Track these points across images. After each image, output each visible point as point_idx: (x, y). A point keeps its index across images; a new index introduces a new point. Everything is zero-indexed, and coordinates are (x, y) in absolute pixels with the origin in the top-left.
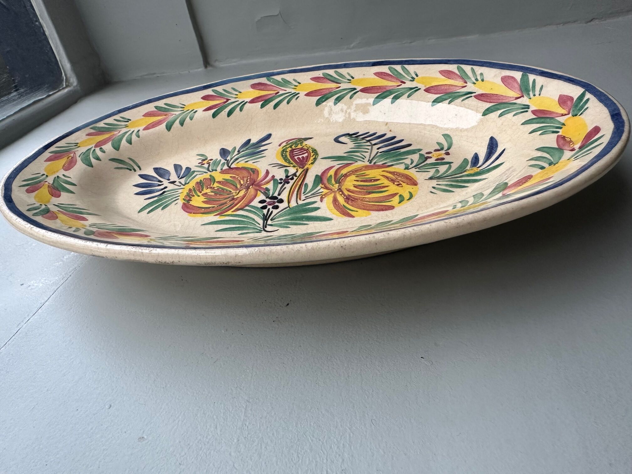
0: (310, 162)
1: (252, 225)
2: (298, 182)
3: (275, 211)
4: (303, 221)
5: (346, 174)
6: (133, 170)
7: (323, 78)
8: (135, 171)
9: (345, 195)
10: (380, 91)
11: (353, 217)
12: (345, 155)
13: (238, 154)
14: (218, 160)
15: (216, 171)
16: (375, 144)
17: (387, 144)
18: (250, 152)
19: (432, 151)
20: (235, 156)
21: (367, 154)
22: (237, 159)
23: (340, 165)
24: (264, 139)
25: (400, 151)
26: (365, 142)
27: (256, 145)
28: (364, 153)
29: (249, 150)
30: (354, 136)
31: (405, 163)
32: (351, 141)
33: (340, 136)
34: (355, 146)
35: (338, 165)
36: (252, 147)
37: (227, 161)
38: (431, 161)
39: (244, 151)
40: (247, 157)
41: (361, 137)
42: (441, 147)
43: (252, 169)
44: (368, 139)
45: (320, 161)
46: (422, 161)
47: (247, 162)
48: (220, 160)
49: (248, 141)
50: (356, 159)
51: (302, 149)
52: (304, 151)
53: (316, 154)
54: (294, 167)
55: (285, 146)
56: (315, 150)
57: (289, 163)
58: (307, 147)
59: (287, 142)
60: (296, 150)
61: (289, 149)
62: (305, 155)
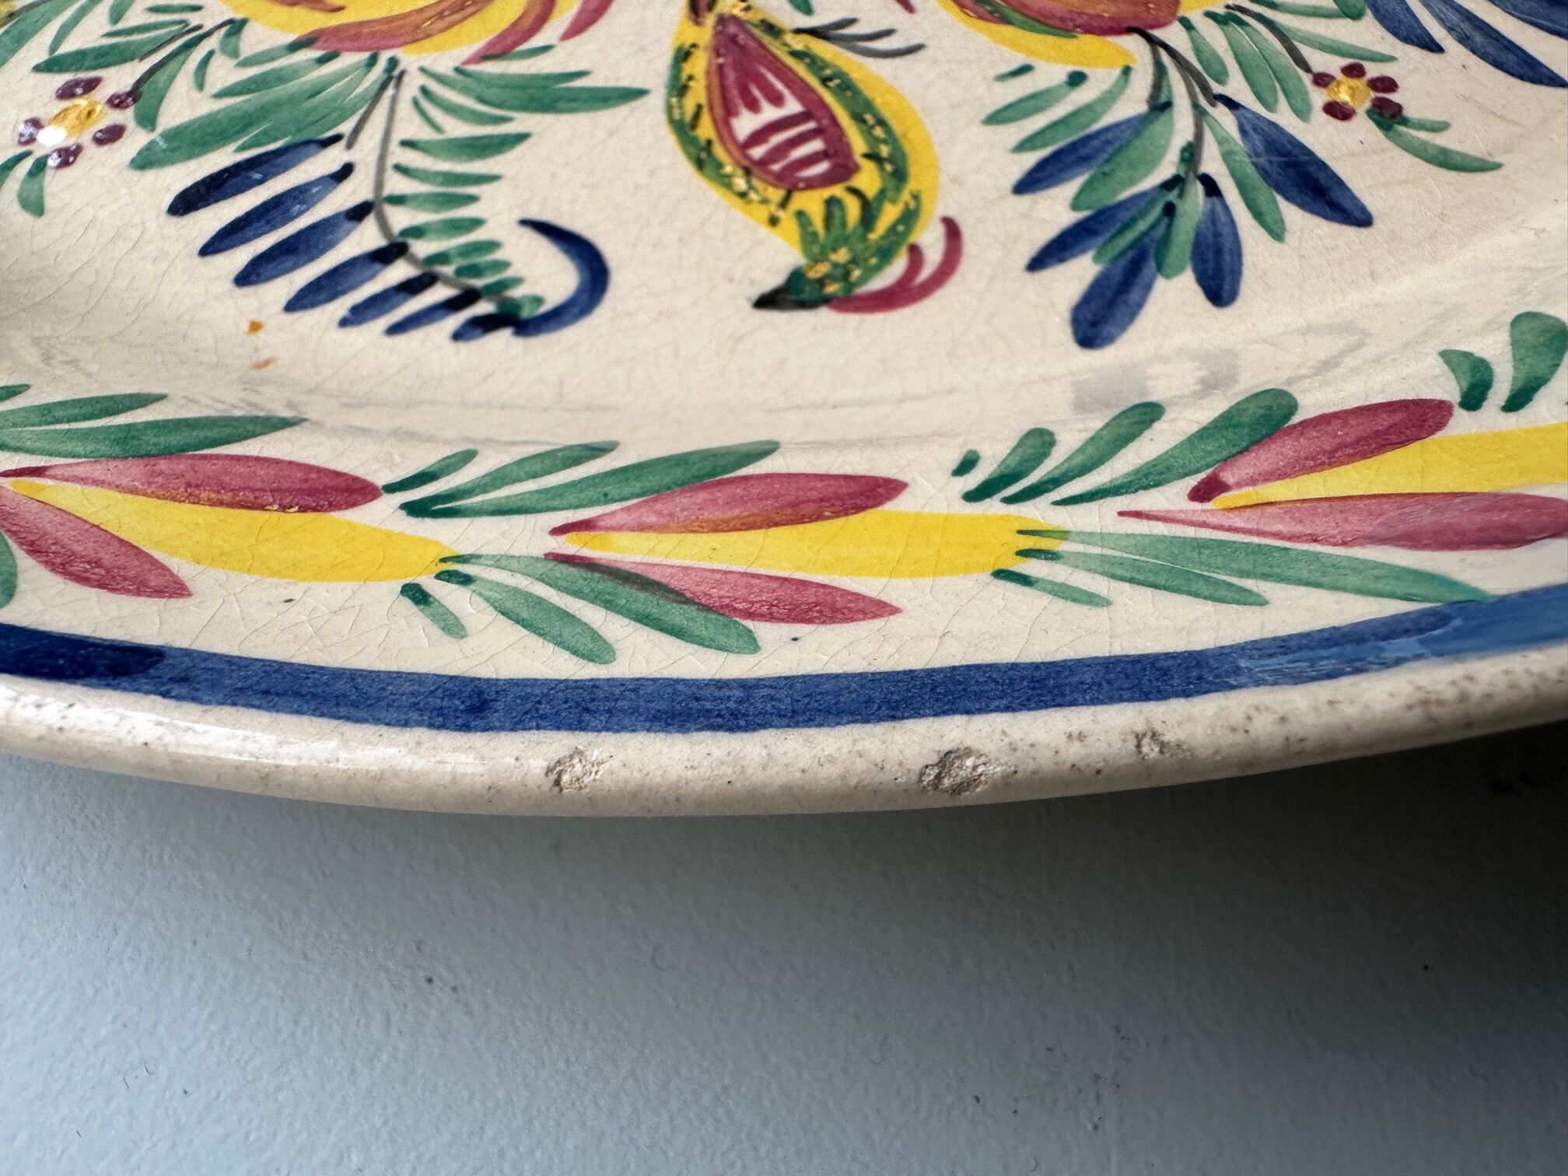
0: (698, 65)
13: (1191, 154)
14: (1283, 103)
15: (1210, 15)
16: (358, 213)
17: (292, 218)
18: (1122, 174)
19: (91, 151)
20: (1199, 136)
21: (409, 126)
22: (1160, 106)
23: (537, 41)
24: (1111, 304)
25: (242, 148)
26: (417, 232)
27: (1131, 247)
28: (425, 134)
29: (1142, 195)
30: (483, 308)
31: (235, 61)
32: (499, 255)
33: (575, 310)
34: (472, 199)
35: (546, 49)
36: (1146, 234)
37: (1205, 89)
38: (120, 78)
39: (1174, 183)
40: (1107, 120)
41: (439, 293)
42: (37, 180)
43: (1004, 20)
44: (399, 272)
45: (654, 74)
46: (161, 77)
47: (1077, 79)
48: (1270, 107)
49: (1220, 287)
50: (465, 91)
51: (790, 182)
52: (763, 163)
53: (683, 129)
54: (772, 29)
55: (909, 217)
56: (700, 164)
57: (814, 62)
58: (765, 201)
59: (926, 272)
60: (822, 167)
61: (868, 179)
62: (745, 124)
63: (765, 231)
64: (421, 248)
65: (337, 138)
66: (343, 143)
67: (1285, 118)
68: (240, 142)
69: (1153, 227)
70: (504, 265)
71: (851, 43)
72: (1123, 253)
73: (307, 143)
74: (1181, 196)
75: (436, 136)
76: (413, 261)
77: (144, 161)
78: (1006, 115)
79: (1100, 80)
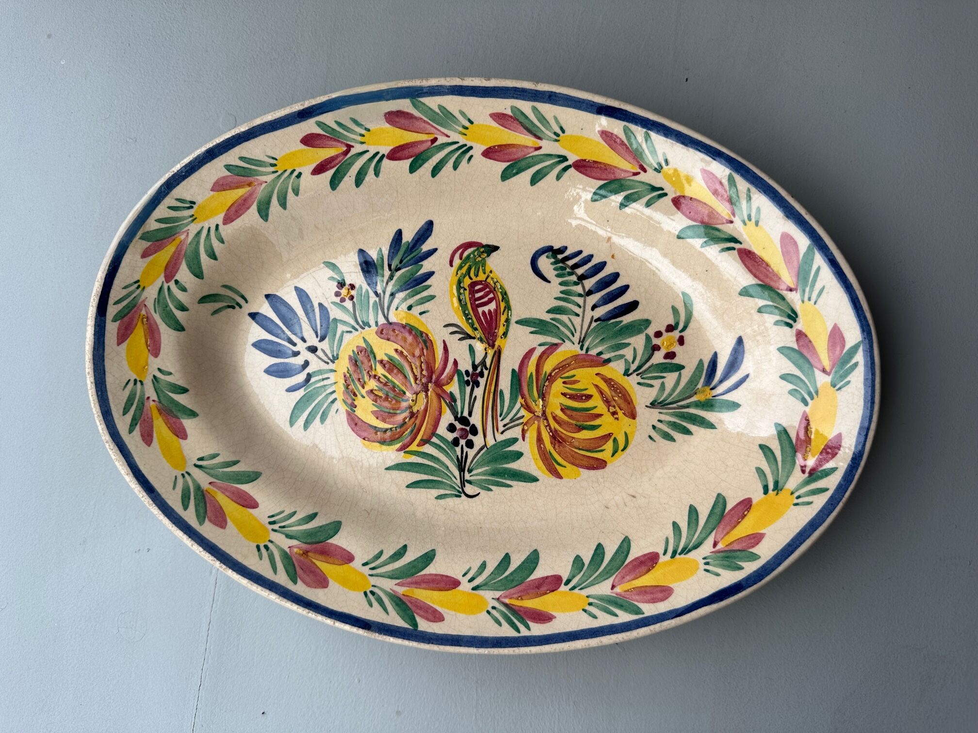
0: (502, 330)
1: (447, 478)
2: (491, 384)
3: (471, 453)
4: (505, 479)
5: (550, 375)
6: (237, 307)
7: (511, 117)
8: (240, 307)
9: (550, 429)
10: (604, 176)
11: (559, 476)
12: (547, 317)
13: (391, 277)
14: (364, 291)
15: (370, 326)
16: (590, 293)
17: (607, 294)
18: (408, 274)
19: (663, 329)
20: (387, 283)
21: (577, 321)
22: (393, 295)
23: (543, 348)
24: (423, 235)
25: (621, 322)
26: (576, 284)
27: (413, 252)
28: (573, 318)
29: (405, 267)
30: (560, 257)
31: (626, 358)
32: (556, 272)
33: (539, 253)
34: (562, 292)
35: (540, 345)
36: (409, 255)
37: (380, 300)
38: (658, 358)
39: (398, 269)
40: (407, 292)
41: (571, 263)
42: (676, 321)
43: (422, 333)
44: (580, 271)
45: (514, 328)
46: (646, 356)
47: (410, 308)
48: (367, 291)
49: (398, 236)
50: (563, 333)
51: (486, 285)
52: (490, 292)
53: (508, 307)
54: (481, 340)
55: (460, 267)
56: (506, 293)
57: (472, 325)
58: (492, 279)
59: (460, 251)
60: (477, 288)
61: (467, 282)
62: (492, 306)
63: (494, 270)
64: (574, 278)
65: (596, 321)
66: (595, 318)
67: (365, 286)
68: (622, 324)
69: (407, 257)
70: (554, 269)
71: (462, 332)
72: (415, 250)
73: (604, 320)
74: (397, 265)
75: (570, 317)
76: (576, 275)
77: (647, 323)
78: (430, 298)
79: (404, 306)
